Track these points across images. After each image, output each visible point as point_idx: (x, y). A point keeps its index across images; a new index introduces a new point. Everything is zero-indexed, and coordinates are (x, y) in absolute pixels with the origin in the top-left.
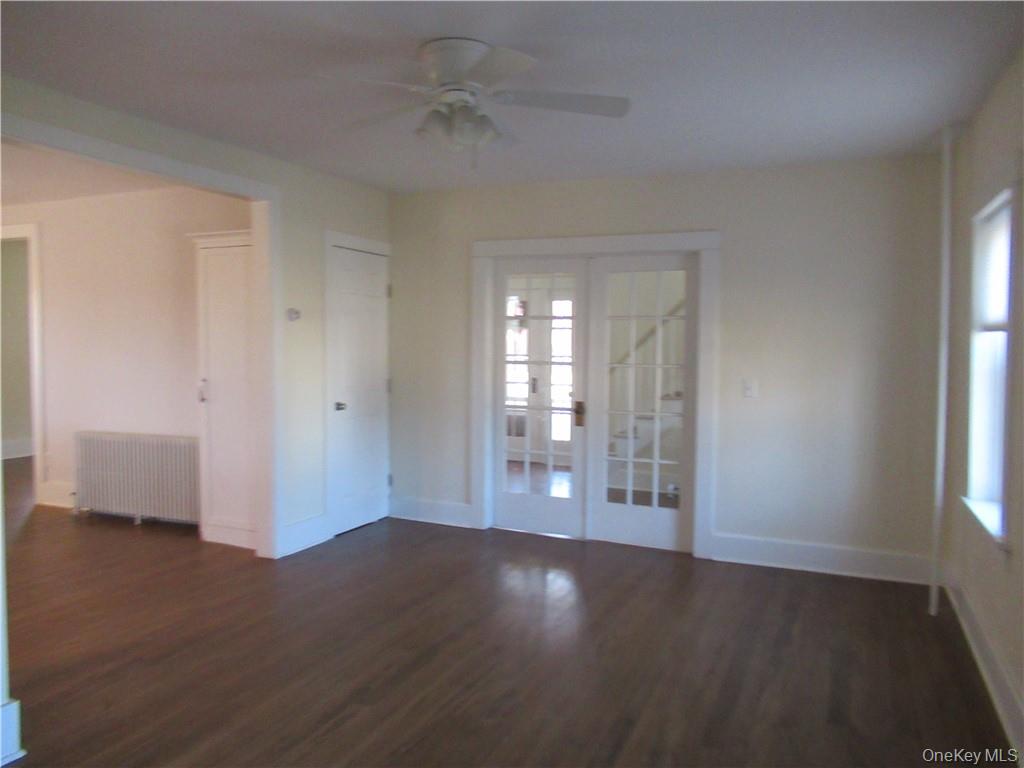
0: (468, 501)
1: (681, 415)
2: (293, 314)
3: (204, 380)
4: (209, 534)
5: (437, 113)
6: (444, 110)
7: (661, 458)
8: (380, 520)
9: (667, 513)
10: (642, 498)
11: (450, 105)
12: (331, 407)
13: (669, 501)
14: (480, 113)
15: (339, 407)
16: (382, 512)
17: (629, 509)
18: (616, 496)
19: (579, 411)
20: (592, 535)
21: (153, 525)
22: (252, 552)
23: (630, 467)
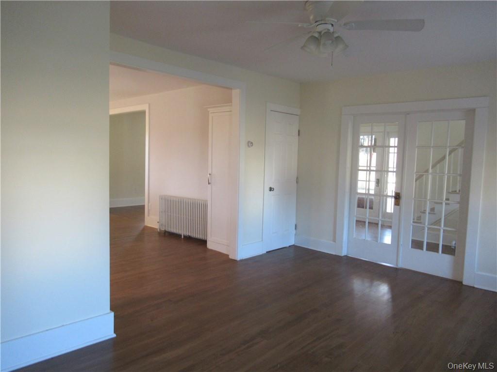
0: (334, 241)
1: (458, 203)
2: (250, 144)
3: (210, 174)
4: (210, 245)
5: (313, 37)
6: (316, 35)
7: (444, 226)
8: (290, 246)
9: (447, 258)
10: (433, 247)
11: (320, 33)
12: (267, 189)
13: (449, 250)
14: (336, 35)
15: (271, 189)
16: (292, 242)
17: (424, 253)
18: (417, 245)
19: (397, 197)
20: (401, 265)
21: (189, 239)
22: (228, 255)
23: (426, 229)
